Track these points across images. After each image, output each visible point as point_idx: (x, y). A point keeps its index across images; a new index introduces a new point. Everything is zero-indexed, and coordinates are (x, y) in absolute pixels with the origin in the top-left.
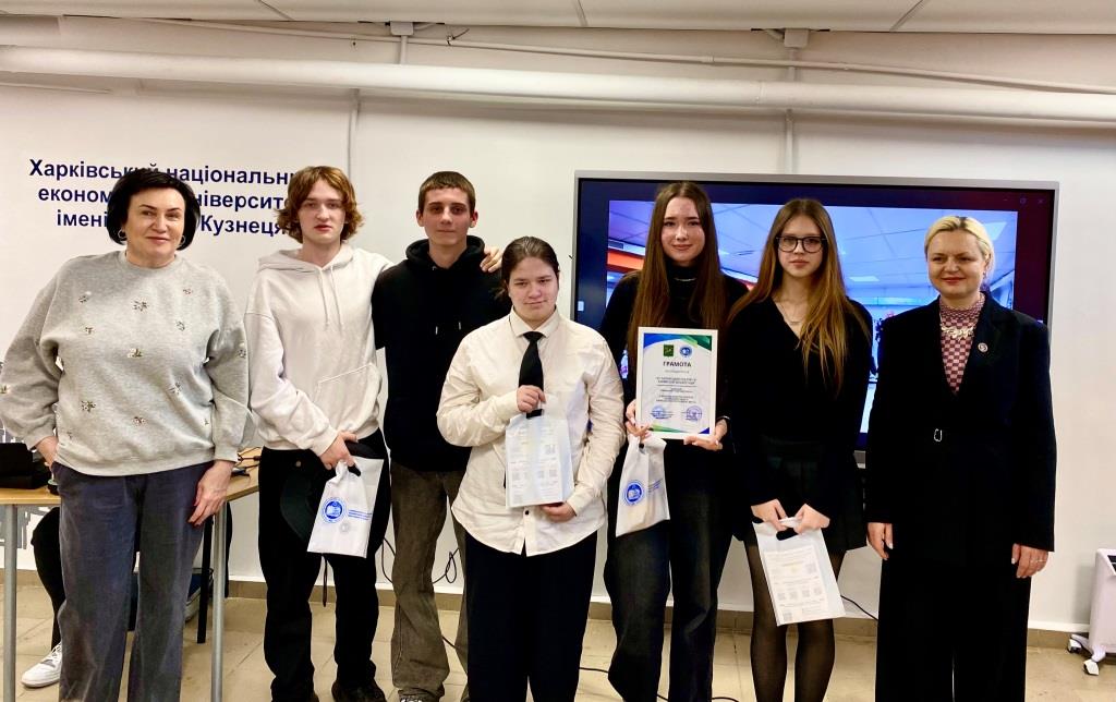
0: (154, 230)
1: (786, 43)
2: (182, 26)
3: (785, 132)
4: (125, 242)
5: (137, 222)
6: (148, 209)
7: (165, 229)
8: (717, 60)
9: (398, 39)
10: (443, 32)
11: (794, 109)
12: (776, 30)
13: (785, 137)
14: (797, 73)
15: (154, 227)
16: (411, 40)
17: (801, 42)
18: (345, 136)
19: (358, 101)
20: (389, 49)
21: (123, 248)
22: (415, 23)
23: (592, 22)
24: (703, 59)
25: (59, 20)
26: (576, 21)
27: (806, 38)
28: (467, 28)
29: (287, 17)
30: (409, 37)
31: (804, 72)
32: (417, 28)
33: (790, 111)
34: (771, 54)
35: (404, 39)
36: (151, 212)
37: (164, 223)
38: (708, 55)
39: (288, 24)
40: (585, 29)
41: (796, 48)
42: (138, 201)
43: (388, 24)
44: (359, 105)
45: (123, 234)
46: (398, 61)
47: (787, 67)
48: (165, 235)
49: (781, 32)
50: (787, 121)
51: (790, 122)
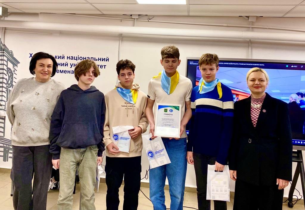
0: (44, 71)
1: (250, 20)
2: (73, 15)
3: (249, 47)
4: (35, 74)
5: (38, 68)
6: (41, 64)
7: (47, 71)
8: (228, 25)
9: (134, 20)
10: (147, 17)
11: (251, 40)
12: (246, 16)
13: (249, 48)
14: (253, 29)
15: (43, 70)
16: (137, 20)
17: (254, 20)
18: (118, 47)
19: (122, 37)
20: (131, 22)
21: (35, 76)
22: (139, 15)
23: (191, 14)
24: (224, 25)
25: (39, 14)
26: (186, 14)
27: (256, 19)
28: (154, 16)
29: (103, 13)
30: (137, 19)
31: (254, 29)
32: (140, 16)
33: (250, 40)
34: (245, 24)
35: (136, 20)
36: (42, 65)
37: (46, 69)
38: (225, 24)
39: (103, 15)
40: (189, 16)
41: (252, 22)
42: (39, 62)
43: (131, 15)
44: (122, 39)
45: (34, 72)
46: (134, 26)
47: (249, 27)
48: (47, 73)
49: (248, 17)
50: (250, 43)
51: (250, 44)
